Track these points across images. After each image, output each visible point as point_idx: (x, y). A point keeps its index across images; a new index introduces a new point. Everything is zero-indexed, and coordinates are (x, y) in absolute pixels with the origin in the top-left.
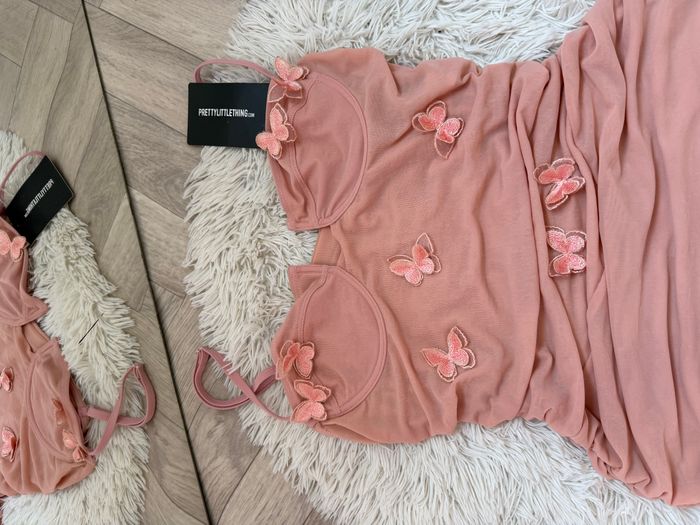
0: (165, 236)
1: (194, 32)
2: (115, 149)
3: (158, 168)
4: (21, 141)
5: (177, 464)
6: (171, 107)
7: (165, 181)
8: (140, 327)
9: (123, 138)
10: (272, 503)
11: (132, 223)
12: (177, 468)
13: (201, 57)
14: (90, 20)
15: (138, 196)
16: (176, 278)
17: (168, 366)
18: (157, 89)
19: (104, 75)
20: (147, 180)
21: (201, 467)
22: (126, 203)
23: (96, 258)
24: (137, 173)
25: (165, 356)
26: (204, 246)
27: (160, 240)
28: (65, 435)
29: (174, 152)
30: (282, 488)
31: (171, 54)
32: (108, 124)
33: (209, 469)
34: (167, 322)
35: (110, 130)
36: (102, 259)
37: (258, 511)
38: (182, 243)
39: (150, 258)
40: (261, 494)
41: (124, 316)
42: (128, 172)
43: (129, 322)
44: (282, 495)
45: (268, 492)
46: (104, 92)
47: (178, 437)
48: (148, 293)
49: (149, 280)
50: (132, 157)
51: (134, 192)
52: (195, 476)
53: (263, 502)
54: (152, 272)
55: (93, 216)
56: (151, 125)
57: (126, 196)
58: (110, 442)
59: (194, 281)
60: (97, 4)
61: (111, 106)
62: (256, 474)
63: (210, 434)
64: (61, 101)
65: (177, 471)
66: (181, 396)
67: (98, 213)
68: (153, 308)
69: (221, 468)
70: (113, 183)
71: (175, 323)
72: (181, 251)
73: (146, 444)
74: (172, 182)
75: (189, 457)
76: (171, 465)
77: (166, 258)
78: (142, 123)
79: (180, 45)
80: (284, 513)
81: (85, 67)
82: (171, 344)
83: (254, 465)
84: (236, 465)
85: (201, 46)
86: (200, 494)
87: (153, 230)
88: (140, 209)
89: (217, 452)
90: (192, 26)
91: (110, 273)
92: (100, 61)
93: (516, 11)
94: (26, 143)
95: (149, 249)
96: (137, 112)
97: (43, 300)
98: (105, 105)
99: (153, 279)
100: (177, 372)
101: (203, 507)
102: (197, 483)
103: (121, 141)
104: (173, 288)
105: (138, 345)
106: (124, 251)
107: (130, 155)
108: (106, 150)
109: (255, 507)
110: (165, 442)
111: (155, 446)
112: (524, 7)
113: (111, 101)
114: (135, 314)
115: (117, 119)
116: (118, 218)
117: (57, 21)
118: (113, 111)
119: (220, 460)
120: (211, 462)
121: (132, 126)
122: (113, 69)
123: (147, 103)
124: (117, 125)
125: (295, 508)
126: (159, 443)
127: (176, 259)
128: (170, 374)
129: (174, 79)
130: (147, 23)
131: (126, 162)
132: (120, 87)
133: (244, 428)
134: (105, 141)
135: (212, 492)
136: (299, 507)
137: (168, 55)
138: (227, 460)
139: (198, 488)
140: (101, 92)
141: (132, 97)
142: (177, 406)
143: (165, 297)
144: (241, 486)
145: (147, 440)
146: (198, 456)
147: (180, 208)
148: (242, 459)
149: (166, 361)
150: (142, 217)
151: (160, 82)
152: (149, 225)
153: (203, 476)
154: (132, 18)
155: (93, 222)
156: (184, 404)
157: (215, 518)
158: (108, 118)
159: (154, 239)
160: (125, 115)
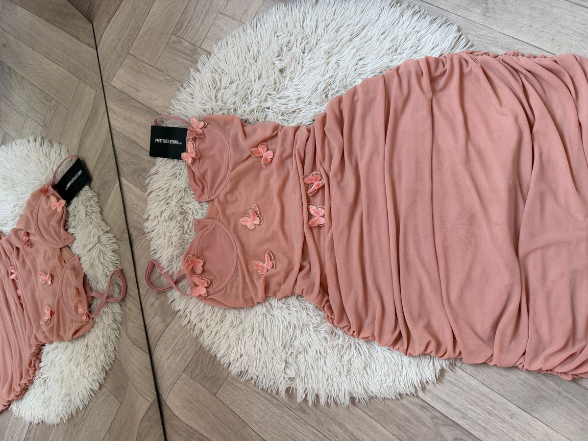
0: (136, 202)
1: (156, 99)
2: (114, 157)
3: (135, 167)
4: (66, 149)
5: (135, 321)
6: (143, 136)
7: (138, 174)
8: (121, 249)
9: (118, 151)
10: (181, 341)
11: (120, 195)
12: (135, 323)
13: (159, 112)
14: (105, 90)
15: (124, 181)
16: (141, 224)
17: (133, 269)
18: (136, 127)
19: (110, 118)
20: (129, 173)
21: (147, 322)
22: (118, 184)
23: (101, 212)
24: (124, 169)
25: (132, 264)
26: (154, 208)
27: (134, 204)
28: (79, 306)
29: (143, 159)
30: (186, 334)
31: (143, 109)
32: (111, 143)
33: (151, 324)
34: (135, 247)
35: (112, 147)
36: (104, 213)
37: (173, 345)
38: (144, 206)
39: (128, 213)
40: (175, 337)
41: (114, 243)
42: (120, 169)
43: (116, 247)
44: (186, 338)
45: (179, 336)
46: (110, 127)
47: (137, 307)
48: (126, 231)
49: (127, 224)
50: (123, 161)
51: (122, 179)
52: (143, 328)
53: (176, 341)
54: (129, 221)
55: (101, 191)
56: (132, 145)
57: (118, 181)
58: (102, 310)
59: (148, 225)
60: (109, 82)
61: (113, 134)
62: (173, 326)
63: (152, 305)
64: (88, 129)
65: (135, 325)
66: (139, 285)
67: (104, 189)
68: (128, 239)
69: (156, 322)
70: (112, 174)
71: (139, 247)
72: (143, 210)
73: (121, 312)
74: (141, 175)
75: (141, 317)
76: (132, 321)
77: (136, 213)
79: (148, 106)
80: (187, 347)
81: (101, 114)
82: (136, 258)
83: (173, 322)
84: (164, 321)
85: (158, 106)
86: (145, 338)
87: (130, 198)
88: (125, 188)
89: (155, 314)
90: (155, 96)
91: (108, 221)
92: (109, 111)
93: (302, 100)
94: (69, 150)
95: (128, 209)
96: (125, 138)
97: (73, 234)
98: (110, 134)
99: (129, 224)
100: (138, 273)
101: (146, 345)
102: (144, 332)
103: (117, 152)
104: (139, 229)
105: (119, 259)
106: (115, 209)
107: (121, 160)
108: (109, 156)
109: (172, 343)
110: (130, 310)
111: (125, 312)
112: (305, 99)
113: (113, 132)
114: (119, 243)
115: (115, 141)
116: (113, 192)
117: (88, 88)
118: (114, 137)
119: (156, 318)
120: (151, 320)
121: (123, 145)
122: (115, 115)
123: (131, 134)
124: (115, 144)
125: (192, 345)
126: (127, 310)
127: (141, 214)
128: (134, 273)
129: (145, 123)
130: (133, 94)
131: (119, 163)
132: (118, 125)
133: (169, 302)
134: (109, 152)
135: (151, 336)
136: (195, 344)
137: (142, 111)
138: (160, 318)
139: (145, 334)
140: (109, 127)
141: (124, 130)
142: (137, 290)
143: (134, 234)
144: (165, 332)
145: (121, 310)
146: (146, 317)
147: (144, 188)
148: (167, 318)
149: (133, 267)
150: (125, 192)
151: (138, 124)
152: (128, 196)
153: (148, 327)
154: (126, 90)
155: (101, 194)
156: (140, 290)
157: (152, 350)
158: (111, 140)
159: (131, 204)
160: (120, 139)
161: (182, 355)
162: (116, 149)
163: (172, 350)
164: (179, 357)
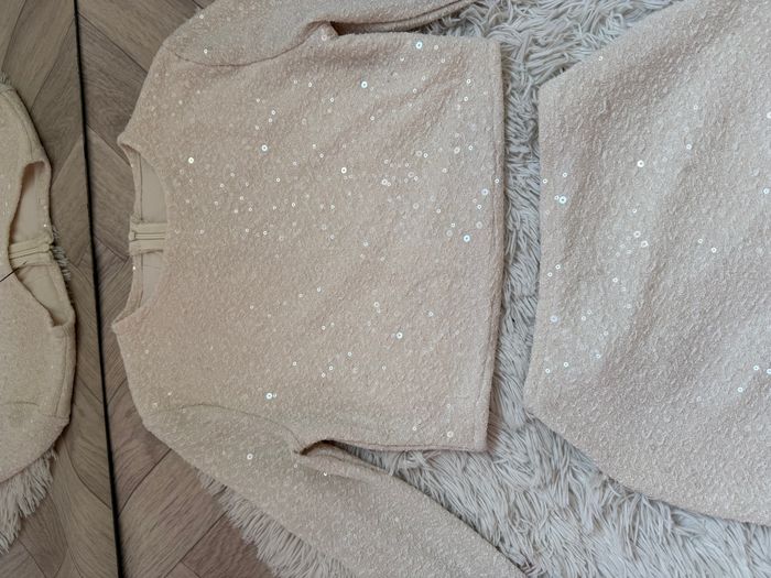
0: (117, 188)
2: (78, 81)
3: (121, 110)
5: (89, 438)
9: (89, 70)
10: (181, 499)
11: (83, 168)
15: (95, 139)
16: (120, 238)
18: (134, 21)
20: (108, 123)
21: (115, 446)
22: (81, 143)
24: (99, 112)
25: (95, 319)
27: (109, 191)
30: (196, 487)
32: (75, 50)
33: (122, 451)
34: (104, 285)
35: (76, 57)
37: (165, 504)
39: (97, 210)
40: (172, 487)
42: (89, 109)
44: (195, 493)
45: (180, 487)
46: (77, 13)
47: (96, 410)
48: (89, 248)
49: (92, 233)
50: (96, 93)
51: (92, 133)
52: (106, 455)
53: (173, 496)
54: (97, 226)
56: (122, 61)
57: (82, 136)
61: (82, 30)
62: (170, 465)
63: (129, 413)
64: (29, 13)
65: (88, 446)
66: (106, 367)
68: (91, 265)
69: (135, 451)
70: (71, 119)
71: (113, 286)
75: (104, 434)
76: (83, 438)
77: (114, 213)
78: (113, 57)
80: (193, 512)
82: (104, 309)
84: (150, 451)
86: (108, 474)
87: (104, 179)
88: (95, 154)
89: (133, 433)
95: (97, 200)
96: (108, 43)
98: (74, 28)
99: (97, 233)
100: (105, 341)
101: (110, 490)
102: (107, 462)
103: (85, 72)
104: (116, 248)
106: (71, 196)
107: (93, 90)
108: (69, 79)
109: (163, 499)
110: (81, 412)
113: (83, 24)
115: (85, 47)
118: (83, 36)
119: (135, 443)
120: (124, 444)
121: (101, 57)
123: (122, 35)
124: (84, 53)
125: (206, 509)
126: (75, 412)
128: (97, 340)
131: (89, 97)
132: (95, 11)
134: (69, 69)
135: (122, 474)
136: (211, 507)
138: (142, 444)
139: (107, 468)
140: (73, 12)
141: (107, 25)
142: (99, 377)
143: (106, 256)
144: (150, 476)
146: (113, 434)
148: (158, 447)
150: (95, 163)
152: (101, 173)
153: (115, 456)
156: (107, 377)
157: (121, 503)
158: (75, 44)
159: (105, 190)
160: (96, 44)
161: (181, 526)
162: (85, 64)
163: (161, 513)
164: (176, 530)
